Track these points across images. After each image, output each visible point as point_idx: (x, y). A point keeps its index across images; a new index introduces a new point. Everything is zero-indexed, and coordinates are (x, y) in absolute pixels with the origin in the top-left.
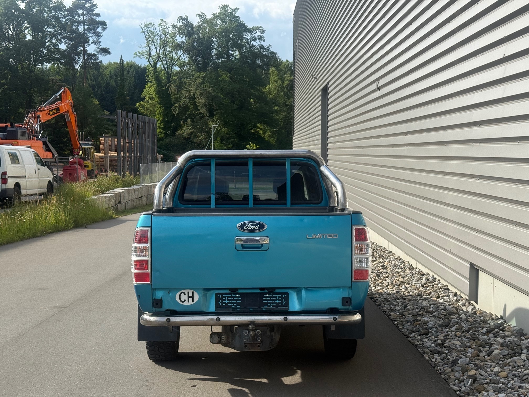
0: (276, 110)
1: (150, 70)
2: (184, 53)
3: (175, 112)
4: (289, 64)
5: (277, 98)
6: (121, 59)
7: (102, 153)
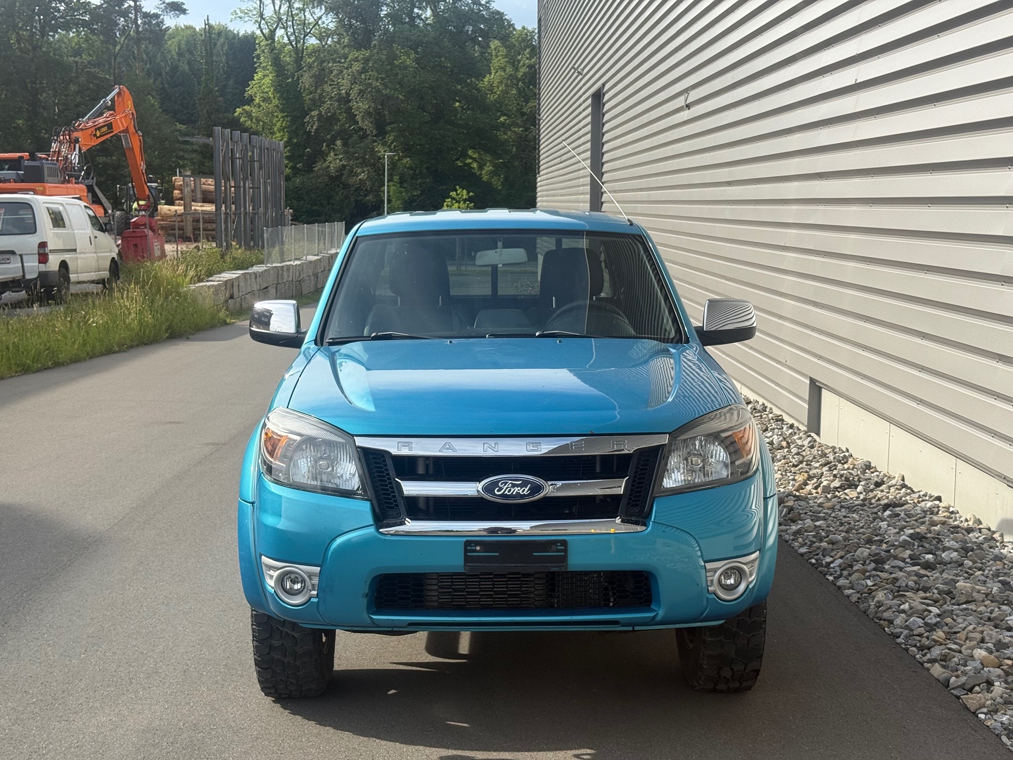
0: (503, 124)
1: (262, 44)
2: (327, 13)
3: (312, 127)
4: (527, 35)
5: (505, 101)
6: (207, 22)
7: (179, 205)
